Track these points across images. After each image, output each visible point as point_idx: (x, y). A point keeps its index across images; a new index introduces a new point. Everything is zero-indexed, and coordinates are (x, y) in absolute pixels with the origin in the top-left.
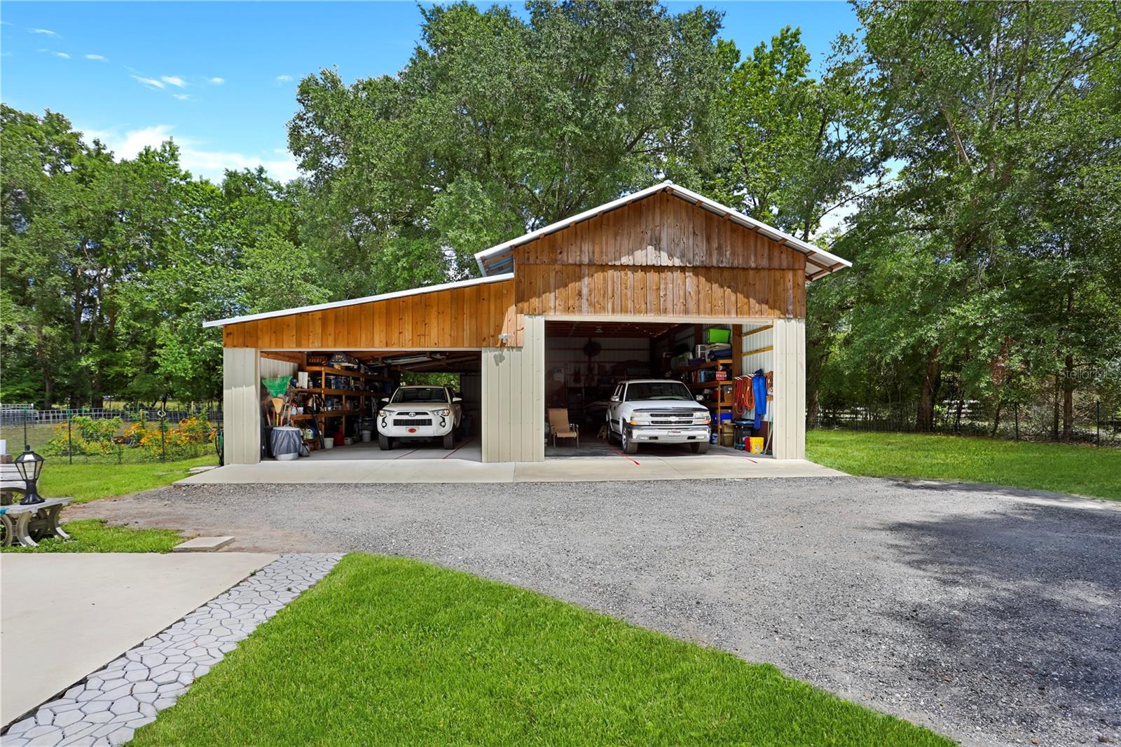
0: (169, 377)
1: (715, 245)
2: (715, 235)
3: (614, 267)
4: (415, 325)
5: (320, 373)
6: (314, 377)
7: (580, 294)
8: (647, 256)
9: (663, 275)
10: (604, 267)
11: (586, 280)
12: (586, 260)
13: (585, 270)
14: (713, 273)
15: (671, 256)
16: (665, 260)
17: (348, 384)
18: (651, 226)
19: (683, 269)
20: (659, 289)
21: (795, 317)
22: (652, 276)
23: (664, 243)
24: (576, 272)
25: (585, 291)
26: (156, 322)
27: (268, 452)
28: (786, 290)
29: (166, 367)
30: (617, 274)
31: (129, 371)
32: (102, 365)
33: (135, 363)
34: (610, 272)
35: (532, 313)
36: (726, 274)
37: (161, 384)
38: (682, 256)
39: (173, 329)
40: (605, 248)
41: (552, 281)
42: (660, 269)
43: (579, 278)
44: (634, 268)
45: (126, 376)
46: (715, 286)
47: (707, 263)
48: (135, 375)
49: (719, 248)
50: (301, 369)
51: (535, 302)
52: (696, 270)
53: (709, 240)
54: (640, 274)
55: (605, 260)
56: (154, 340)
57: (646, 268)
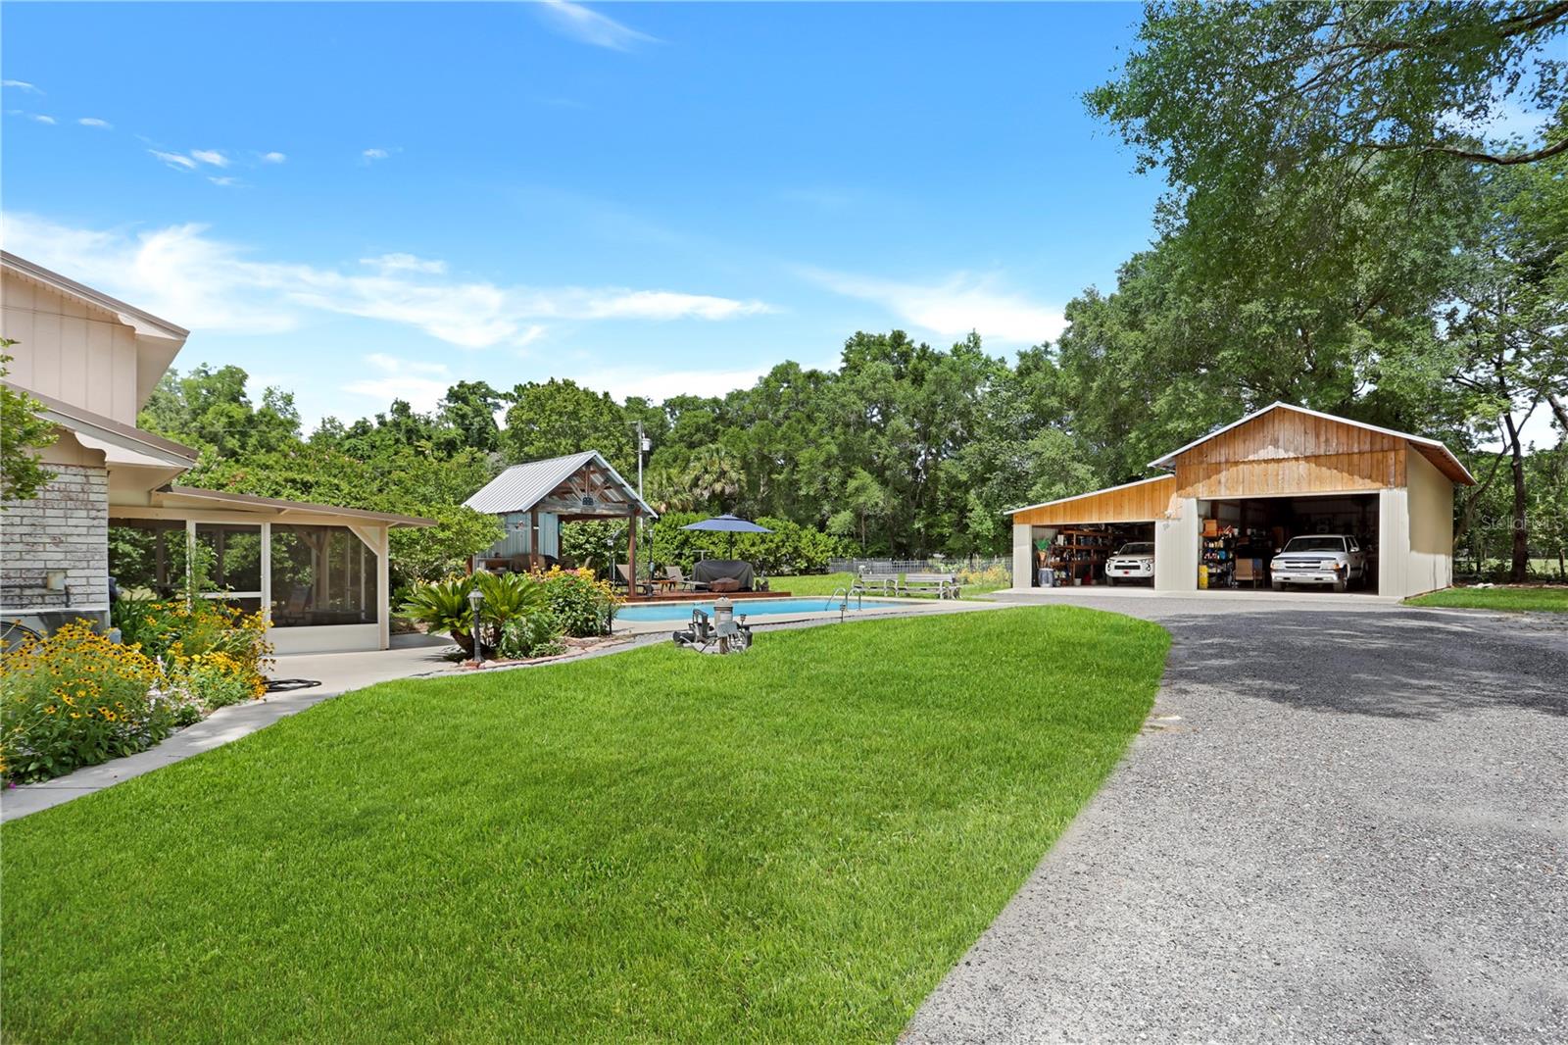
0: (977, 536)
1: (1323, 439)
2: (1323, 432)
3: (1244, 462)
4: (1115, 507)
5: (1072, 535)
6: (1069, 539)
7: (1220, 482)
8: (1269, 452)
9: (1281, 465)
10: (1236, 463)
11: (1224, 473)
12: (1223, 459)
13: (1223, 466)
14: (1323, 460)
15: (1286, 451)
16: (1282, 454)
17: (1097, 541)
18: (1271, 432)
19: (1297, 459)
20: (1277, 475)
21: (1396, 487)
22: (1272, 466)
23: (1281, 443)
24: (1217, 468)
25: (1223, 480)
26: (967, 491)
27: (1036, 583)
28: (1388, 467)
29: (975, 527)
30: (1246, 467)
31: (946, 531)
32: (928, 527)
33: (951, 524)
34: (1241, 466)
35: (1188, 497)
36: (1334, 459)
37: (970, 542)
38: (1295, 450)
39: (979, 496)
40: (1239, 450)
41: (1201, 475)
42: (1279, 461)
43: (1219, 472)
44: (1258, 462)
45: (944, 536)
46: (1324, 469)
47: (1317, 453)
48: (951, 534)
49: (1327, 441)
50: (1060, 533)
51: (1189, 489)
52: (1307, 458)
53: (1317, 436)
54: (1264, 465)
55: (1237, 458)
56: (966, 505)
57: (1266, 461)
